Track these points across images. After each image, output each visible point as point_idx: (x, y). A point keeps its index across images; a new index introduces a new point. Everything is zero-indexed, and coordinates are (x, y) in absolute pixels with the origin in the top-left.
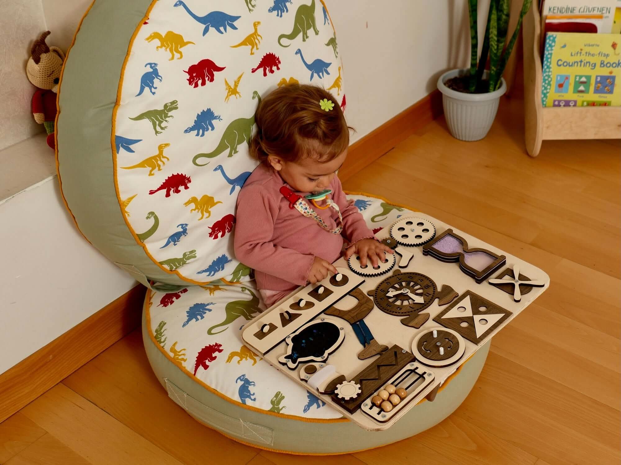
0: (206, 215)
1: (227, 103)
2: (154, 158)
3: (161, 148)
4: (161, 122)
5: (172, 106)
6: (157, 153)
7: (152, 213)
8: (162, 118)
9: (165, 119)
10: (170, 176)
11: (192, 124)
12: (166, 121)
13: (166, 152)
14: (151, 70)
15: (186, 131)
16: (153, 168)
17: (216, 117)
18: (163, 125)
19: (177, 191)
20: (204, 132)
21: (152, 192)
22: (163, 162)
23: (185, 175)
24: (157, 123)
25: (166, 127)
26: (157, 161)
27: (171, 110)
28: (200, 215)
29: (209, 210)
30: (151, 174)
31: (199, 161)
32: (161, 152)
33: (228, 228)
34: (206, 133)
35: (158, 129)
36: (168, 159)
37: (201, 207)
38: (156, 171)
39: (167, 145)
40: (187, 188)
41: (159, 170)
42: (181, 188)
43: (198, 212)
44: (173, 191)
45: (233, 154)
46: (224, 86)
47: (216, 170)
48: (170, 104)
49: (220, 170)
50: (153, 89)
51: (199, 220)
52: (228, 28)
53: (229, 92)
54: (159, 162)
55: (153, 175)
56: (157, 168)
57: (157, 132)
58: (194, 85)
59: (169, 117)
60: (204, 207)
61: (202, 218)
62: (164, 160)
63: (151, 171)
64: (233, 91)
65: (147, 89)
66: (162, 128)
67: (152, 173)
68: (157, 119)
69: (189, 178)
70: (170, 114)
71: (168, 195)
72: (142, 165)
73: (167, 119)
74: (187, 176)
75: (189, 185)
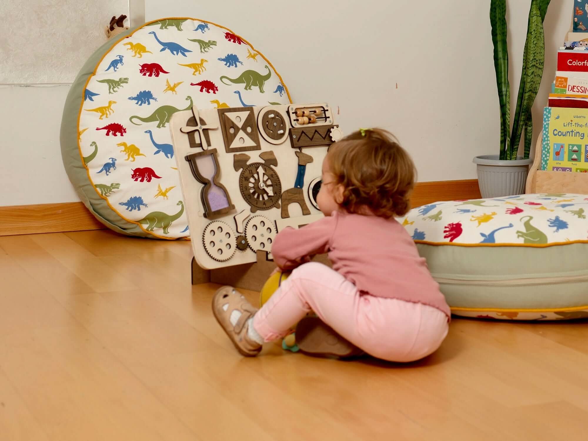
0: (131, 159)
1: (164, 93)
2: (105, 108)
3: (110, 103)
4: (114, 87)
5: (125, 81)
6: (107, 105)
7: (94, 143)
8: (116, 85)
9: (118, 86)
10: (113, 123)
11: (135, 96)
12: (118, 88)
14: (119, 59)
15: (130, 98)
16: (103, 115)
17: (154, 98)
18: (115, 89)
19: (115, 135)
20: (142, 103)
21: (98, 129)
22: (109, 112)
23: (122, 126)
24: (112, 87)
25: (116, 91)
26: (106, 110)
27: (123, 82)
28: (127, 158)
29: (135, 157)
30: (100, 118)
32: (110, 106)
33: (146, 177)
34: (143, 104)
35: (111, 91)
36: (113, 112)
37: (128, 152)
38: (104, 117)
39: (115, 102)
40: (122, 135)
41: (107, 117)
42: (118, 134)
43: (126, 154)
44: (112, 133)
45: (161, 127)
46: (165, 83)
47: (146, 132)
48: (123, 79)
49: (149, 134)
50: (116, 68)
51: (125, 160)
52: (180, 53)
53: (168, 88)
54: (107, 112)
55: (102, 119)
56: (105, 115)
57: (110, 92)
58: (143, 74)
59: (121, 86)
60: (131, 153)
61: (128, 160)
62: (111, 111)
63: (101, 116)
64: (172, 89)
65: (112, 68)
66: (114, 91)
67: (102, 118)
68: (113, 85)
69: (125, 129)
70: (122, 85)
71: (108, 134)
72: (96, 110)
73: (119, 87)
74: (124, 127)
75: (124, 134)
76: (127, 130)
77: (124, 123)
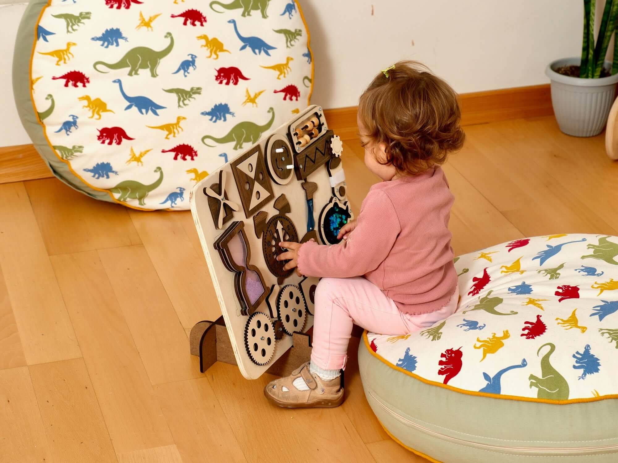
0: (96, 116)
1: (137, 30)
2: (62, 51)
3: (69, 45)
4: (73, 25)
5: (86, 16)
7: (50, 96)
8: (75, 22)
9: (78, 23)
10: (73, 71)
12: (78, 25)
13: (72, 49)
15: (93, 39)
16: (60, 60)
18: (74, 27)
19: (75, 86)
21: (54, 78)
22: (68, 57)
24: (71, 24)
25: (76, 30)
26: (64, 54)
29: (101, 113)
30: (57, 64)
31: (99, 67)
32: (68, 48)
33: (116, 139)
35: (70, 29)
36: (73, 56)
37: (93, 107)
38: (62, 63)
39: (74, 44)
40: (84, 86)
41: (65, 63)
42: (80, 84)
43: (89, 110)
44: (72, 84)
45: (133, 74)
46: (138, 17)
47: (114, 82)
48: (85, 14)
51: (89, 118)
53: (141, 23)
54: (66, 56)
55: (59, 65)
56: (63, 60)
57: (68, 31)
58: (109, 6)
59: (81, 23)
60: (96, 109)
61: (92, 117)
62: (70, 56)
63: (58, 62)
64: (147, 24)
66: (73, 30)
68: (72, 22)
69: (88, 78)
70: (82, 21)
71: (66, 85)
72: (52, 54)
74: (87, 76)
75: (87, 84)
76: (90, 80)
77: (87, 71)
